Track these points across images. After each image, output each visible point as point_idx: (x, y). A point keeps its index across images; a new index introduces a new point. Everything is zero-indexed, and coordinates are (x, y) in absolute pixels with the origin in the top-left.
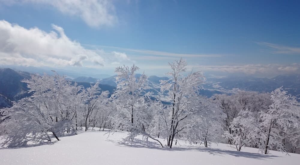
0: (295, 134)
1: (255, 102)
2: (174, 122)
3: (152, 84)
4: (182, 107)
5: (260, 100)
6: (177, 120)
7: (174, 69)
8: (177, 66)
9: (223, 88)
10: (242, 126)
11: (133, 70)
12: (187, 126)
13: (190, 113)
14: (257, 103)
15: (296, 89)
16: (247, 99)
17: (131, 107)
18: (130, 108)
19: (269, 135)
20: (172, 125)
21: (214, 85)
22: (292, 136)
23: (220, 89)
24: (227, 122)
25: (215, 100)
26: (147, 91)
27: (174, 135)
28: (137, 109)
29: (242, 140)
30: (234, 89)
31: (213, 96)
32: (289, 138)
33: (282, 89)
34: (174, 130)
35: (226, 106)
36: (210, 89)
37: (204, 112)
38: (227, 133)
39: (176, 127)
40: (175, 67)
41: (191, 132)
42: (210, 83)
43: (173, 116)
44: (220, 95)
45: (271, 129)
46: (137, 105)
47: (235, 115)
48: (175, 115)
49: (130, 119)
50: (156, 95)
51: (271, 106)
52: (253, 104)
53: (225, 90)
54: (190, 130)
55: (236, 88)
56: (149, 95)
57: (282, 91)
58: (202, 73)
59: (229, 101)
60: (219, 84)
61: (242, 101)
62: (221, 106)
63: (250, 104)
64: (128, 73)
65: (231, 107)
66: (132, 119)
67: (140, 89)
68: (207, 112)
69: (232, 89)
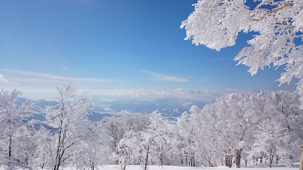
0: (169, 148)
1: (139, 122)
2: (60, 150)
3: (40, 109)
4: (69, 134)
5: (143, 121)
6: (63, 148)
7: (62, 95)
8: (65, 92)
9: (113, 111)
10: (126, 146)
11: (14, 95)
12: (73, 153)
13: (77, 139)
14: (140, 123)
15: (170, 110)
16: (133, 120)
17: (9, 138)
18: (7, 138)
19: (148, 153)
20: (58, 154)
21: (105, 108)
22: (167, 150)
23: (111, 112)
24: (115, 143)
25: (104, 123)
26: (30, 119)
27: (60, 164)
28: (16, 140)
29: (126, 159)
30: (122, 111)
31: (103, 119)
32: (165, 152)
33: (158, 111)
34: (60, 159)
35: (115, 127)
36: (101, 112)
37: (91, 137)
38: (114, 154)
39: (62, 156)
40: (64, 92)
41: (77, 159)
42: (101, 106)
43: (59, 144)
44: (109, 118)
45: (149, 147)
46: (17, 135)
47: (122, 135)
48: (61, 142)
49: (8, 152)
50: (44, 121)
51: (150, 126)
52: (137, 124)
53: (115, 112)
54: (76, 158)
55: (124, 110)
56: (33, 123)
57: (158, 113)
58: (90, 98)
59: (117, 123)
60: (110, 107)
61: (128, 122)
62: (110, 128)
63: (135, 125)
64: (7, 98)
65: (119, 128)
66: (10, 152)
67: (22, 116)
68: (94, 137)
69: (121, 112)
